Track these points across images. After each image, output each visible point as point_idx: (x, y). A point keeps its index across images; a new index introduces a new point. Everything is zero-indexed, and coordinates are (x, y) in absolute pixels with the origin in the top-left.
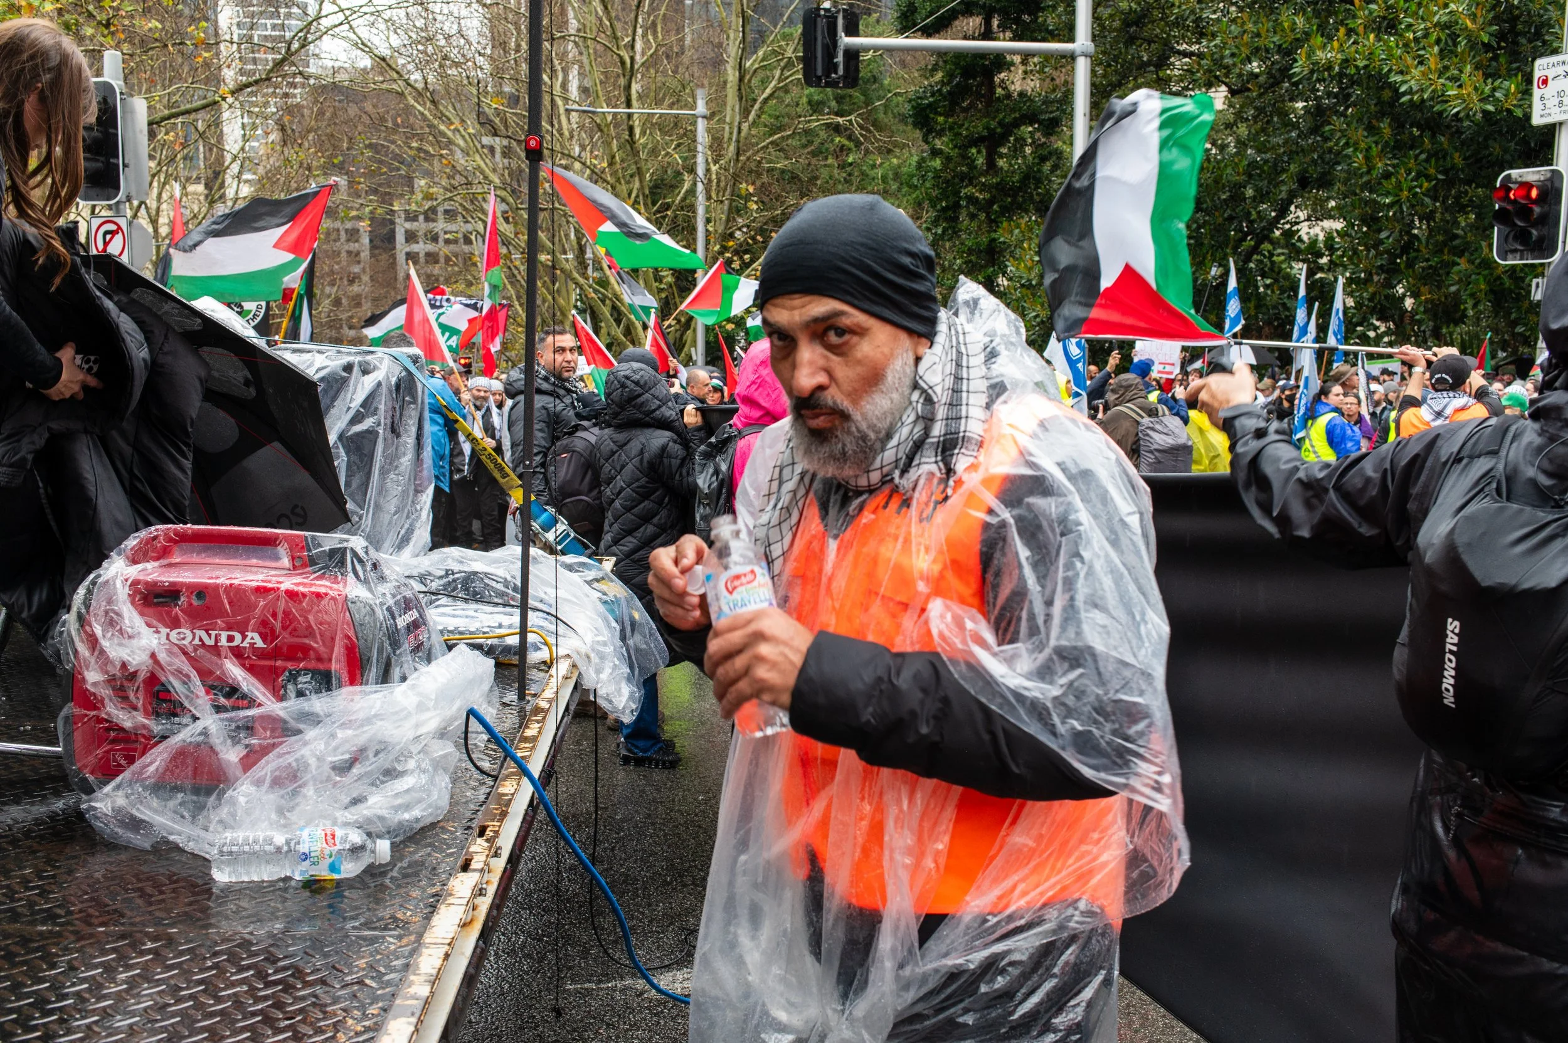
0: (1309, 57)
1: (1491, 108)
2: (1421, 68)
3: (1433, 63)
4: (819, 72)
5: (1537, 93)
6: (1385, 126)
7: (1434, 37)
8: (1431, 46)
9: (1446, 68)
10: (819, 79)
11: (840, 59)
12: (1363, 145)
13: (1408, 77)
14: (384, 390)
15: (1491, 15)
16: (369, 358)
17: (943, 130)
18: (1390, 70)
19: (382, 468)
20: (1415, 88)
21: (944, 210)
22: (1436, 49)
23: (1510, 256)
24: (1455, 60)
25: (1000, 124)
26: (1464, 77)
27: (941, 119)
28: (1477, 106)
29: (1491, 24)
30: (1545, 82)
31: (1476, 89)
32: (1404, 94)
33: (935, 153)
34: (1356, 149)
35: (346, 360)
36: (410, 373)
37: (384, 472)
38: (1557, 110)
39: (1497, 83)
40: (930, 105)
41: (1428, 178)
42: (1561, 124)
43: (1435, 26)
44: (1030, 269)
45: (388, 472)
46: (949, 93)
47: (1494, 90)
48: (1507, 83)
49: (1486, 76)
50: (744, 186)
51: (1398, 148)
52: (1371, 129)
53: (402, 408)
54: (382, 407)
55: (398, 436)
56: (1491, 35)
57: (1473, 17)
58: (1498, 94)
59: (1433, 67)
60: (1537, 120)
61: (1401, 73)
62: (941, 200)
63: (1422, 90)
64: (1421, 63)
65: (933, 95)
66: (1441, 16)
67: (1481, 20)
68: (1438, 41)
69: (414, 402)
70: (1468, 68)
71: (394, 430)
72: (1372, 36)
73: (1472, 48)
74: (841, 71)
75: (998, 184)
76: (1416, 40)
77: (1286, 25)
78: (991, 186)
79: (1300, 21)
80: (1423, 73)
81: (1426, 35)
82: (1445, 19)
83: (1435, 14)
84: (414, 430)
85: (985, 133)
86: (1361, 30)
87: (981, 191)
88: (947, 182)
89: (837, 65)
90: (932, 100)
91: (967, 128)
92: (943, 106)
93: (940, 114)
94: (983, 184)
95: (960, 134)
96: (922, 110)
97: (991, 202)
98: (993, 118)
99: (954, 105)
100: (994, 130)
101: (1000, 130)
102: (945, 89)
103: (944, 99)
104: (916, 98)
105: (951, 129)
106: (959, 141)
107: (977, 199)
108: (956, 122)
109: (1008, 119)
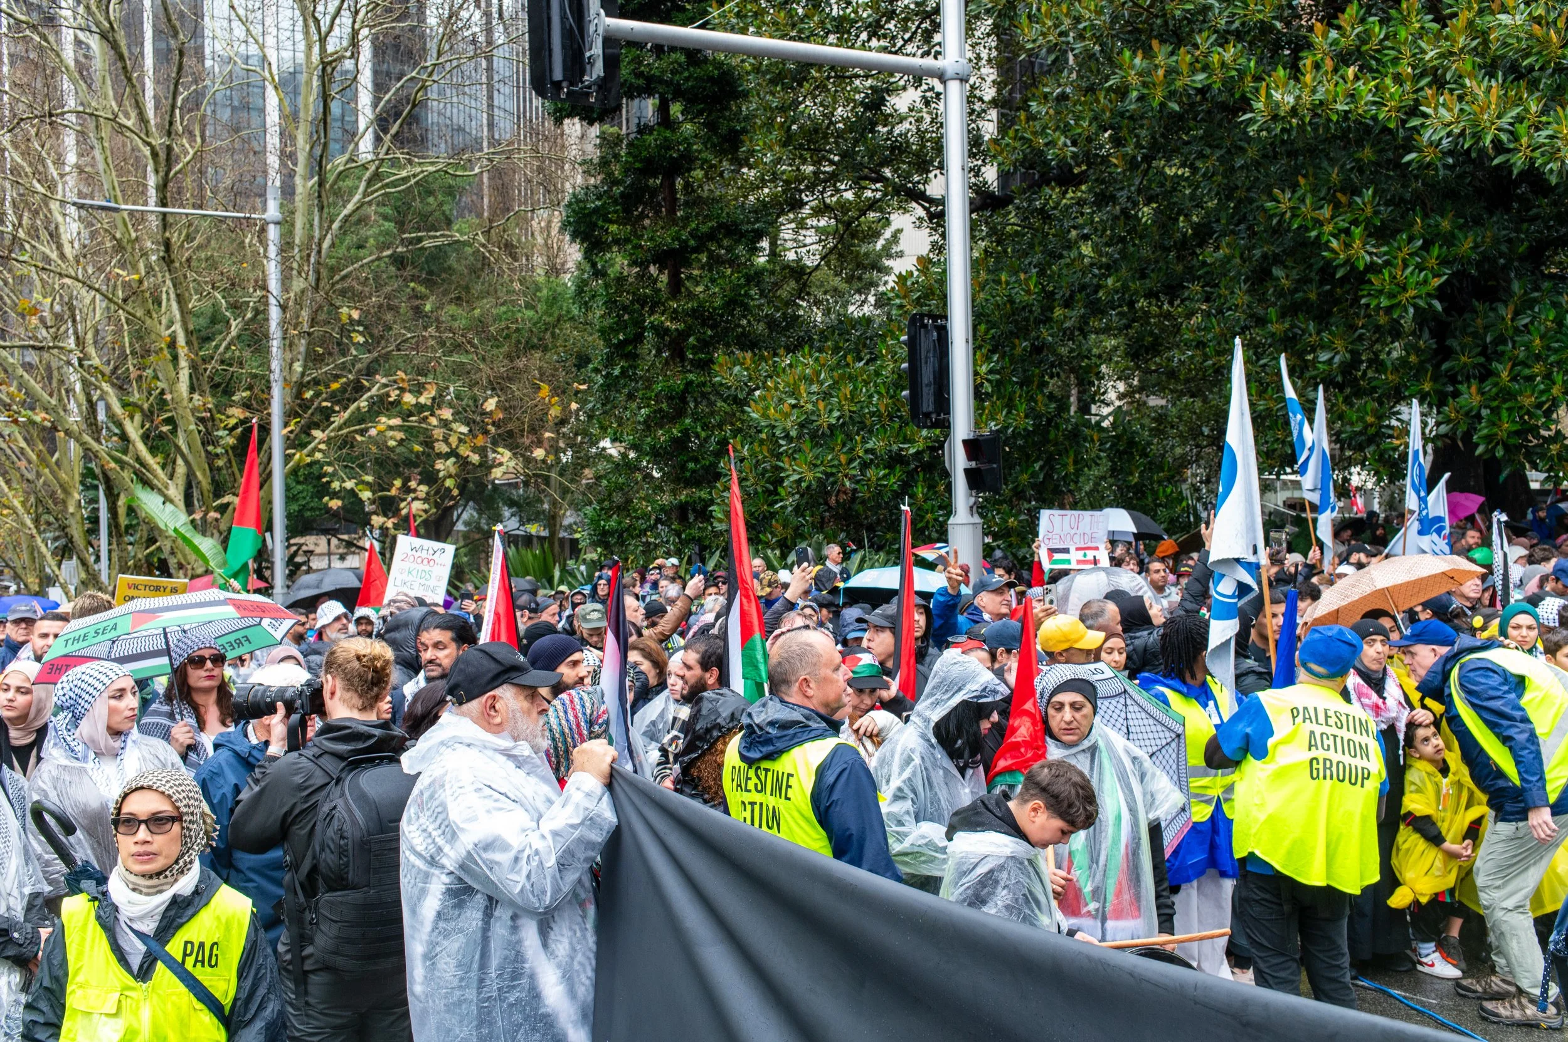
4: (558, 75)
10: (557, 86)
11: (596, 49)
17: (616, 241)
21: (622, 344)
27: (613, 228)
40: (596, 210)
46: (622, 194)
50: (344, 310)
62: (617, 332)
74: (598, 71)
75: (693, 311)
78: (686, 313)
85: (676, 245)
87: (672, 320)
88: (625, 308)
89: (591, 62)
90: (598, 203)
91: (651, 239)
92: (616, 212)
93: (611, 222)
94: (675, 311)
95: (641, 247)
96: (585, 215)
97: (683, 335)
98: (684, 227)
99: (627, 210)
100: (686, 241)
101: (692, 243)
102: (617, 190)
103: (615, 202)
104: (578, 201)
105: (627, 240)
106: (640, 255)
107: (667, 329)
108: (634, 232)
109: (704, 229)
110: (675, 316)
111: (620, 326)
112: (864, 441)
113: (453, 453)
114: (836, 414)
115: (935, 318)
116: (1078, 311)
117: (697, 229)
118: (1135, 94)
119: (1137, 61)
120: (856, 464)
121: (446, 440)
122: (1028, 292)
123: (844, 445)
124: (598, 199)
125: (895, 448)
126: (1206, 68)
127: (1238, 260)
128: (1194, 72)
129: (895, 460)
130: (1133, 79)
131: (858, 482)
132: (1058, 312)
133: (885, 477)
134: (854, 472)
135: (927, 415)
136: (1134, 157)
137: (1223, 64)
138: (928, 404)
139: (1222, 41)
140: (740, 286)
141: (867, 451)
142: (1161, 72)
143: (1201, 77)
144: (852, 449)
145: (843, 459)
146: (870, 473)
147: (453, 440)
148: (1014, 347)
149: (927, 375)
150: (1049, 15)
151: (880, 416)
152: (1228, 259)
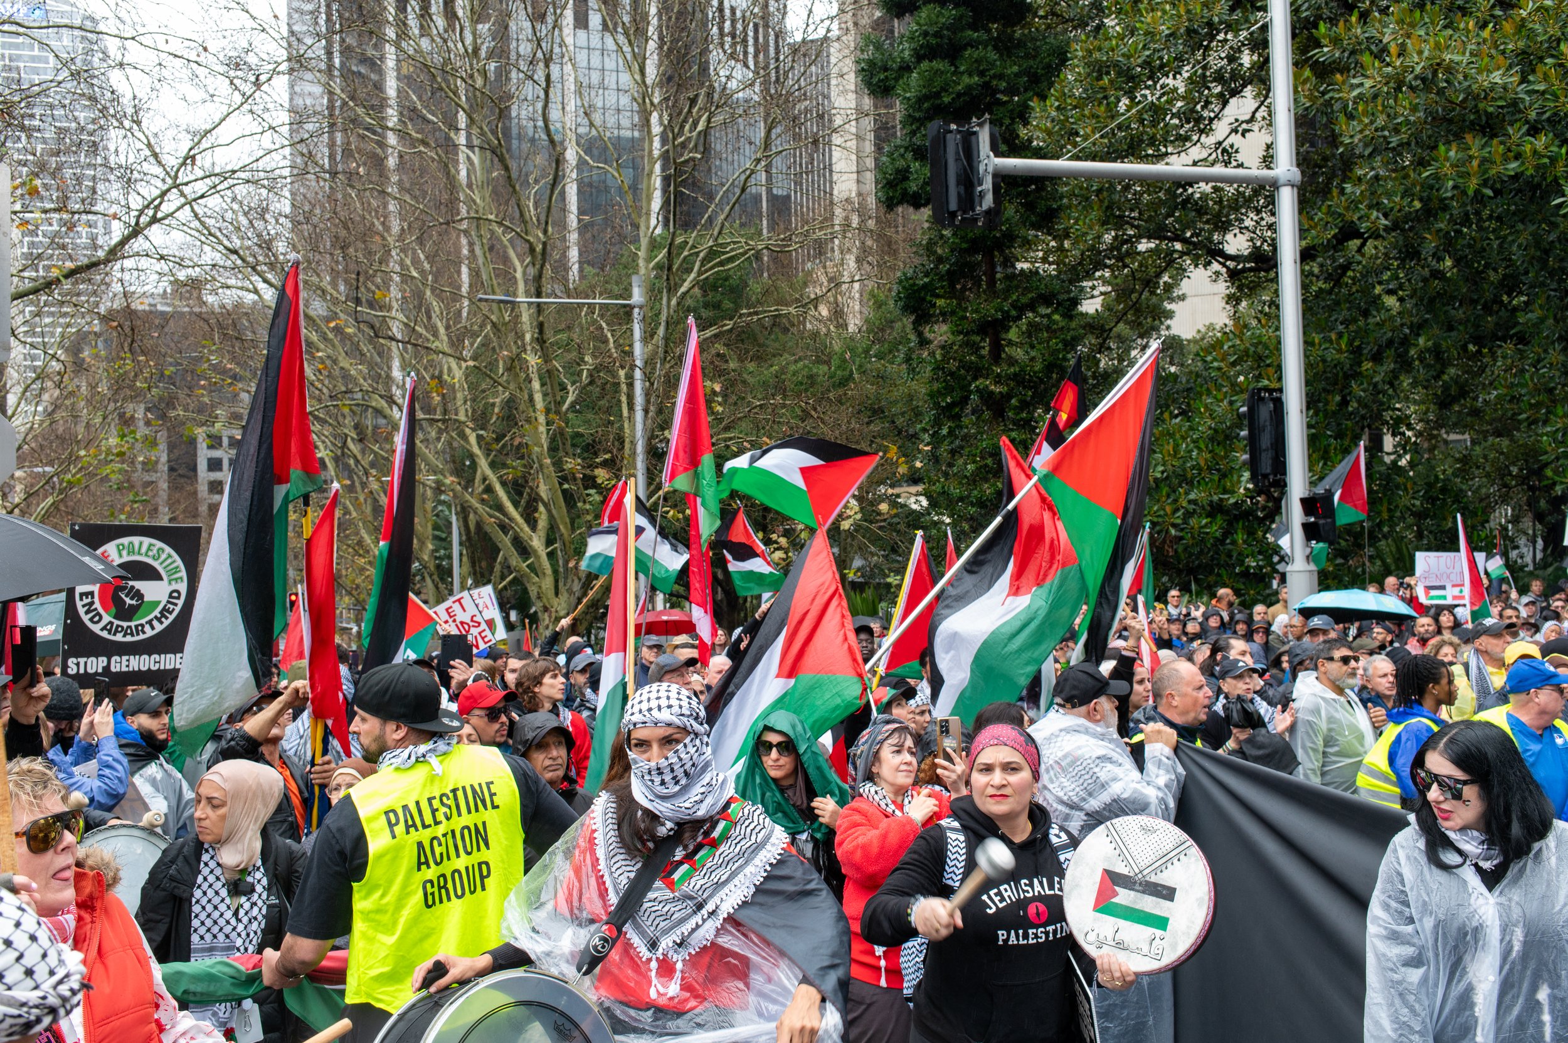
10: (953, 215)
11: (988, 184)
17: (944, 314)
21: (949, 407)
27: (940, 302)
46: (948, 271)
50: (708, 384)
62: (945, 396)
78: (1008, 377)
87: (996, 383)
88: (952, 374)
89: (982, 195)
90: (926, 280)
91: (977, 311)
92: (942, 287)
93: (938, 296)
94: (998, 375)
95: (966, 318)
96: (915, 292)
97: (1008, 396)
98: (1005, 299)
99: (952, 286)
100: (1008, 312)
101: (1014, 313)
102: (944, 268)
103: (941, 279)
104: (907, 279)
105: (953, 313)
106: (966, 326)
107: (992, 393)
108: (959, 305)
109: (1024, 300)
110: (998, 379)
111: (949, 390)
112: (1187, 493)
114: (1161, 468)
115: (1271, 391)
116: (1389, 365)
117: (1018, 300)
118: (1451, 183)
119: (1452, 154)
120: (1180, 513)
122: (1340, 351)
123: (1168, 496)
124: (927, 275)
125: (1215, 498)
126: (1517, 157)
127: (1551, 321)
128: (1506, 160)
129: (1215, 510)
130: (1447, 169)
131: (1182, 530)
132: (1367, 365)
133: (1206, 526)
134: (1179, 521)
135: (1265, 476)
136: (1448, 233)
137: (1535, 152)
138: (1265, 466)
139: (1534, 130)
140: (1058, 351)
141: (1190, 502)
142: (1475, 163)
143: (1514, 165)
144: (1176, 501)
145: (1168, 509)
146: (1193, 522)
148: (1327, 403)
149: (1266, 440)
150: (1365, 113)
151: (1200, 470)
152: (1542, 320)
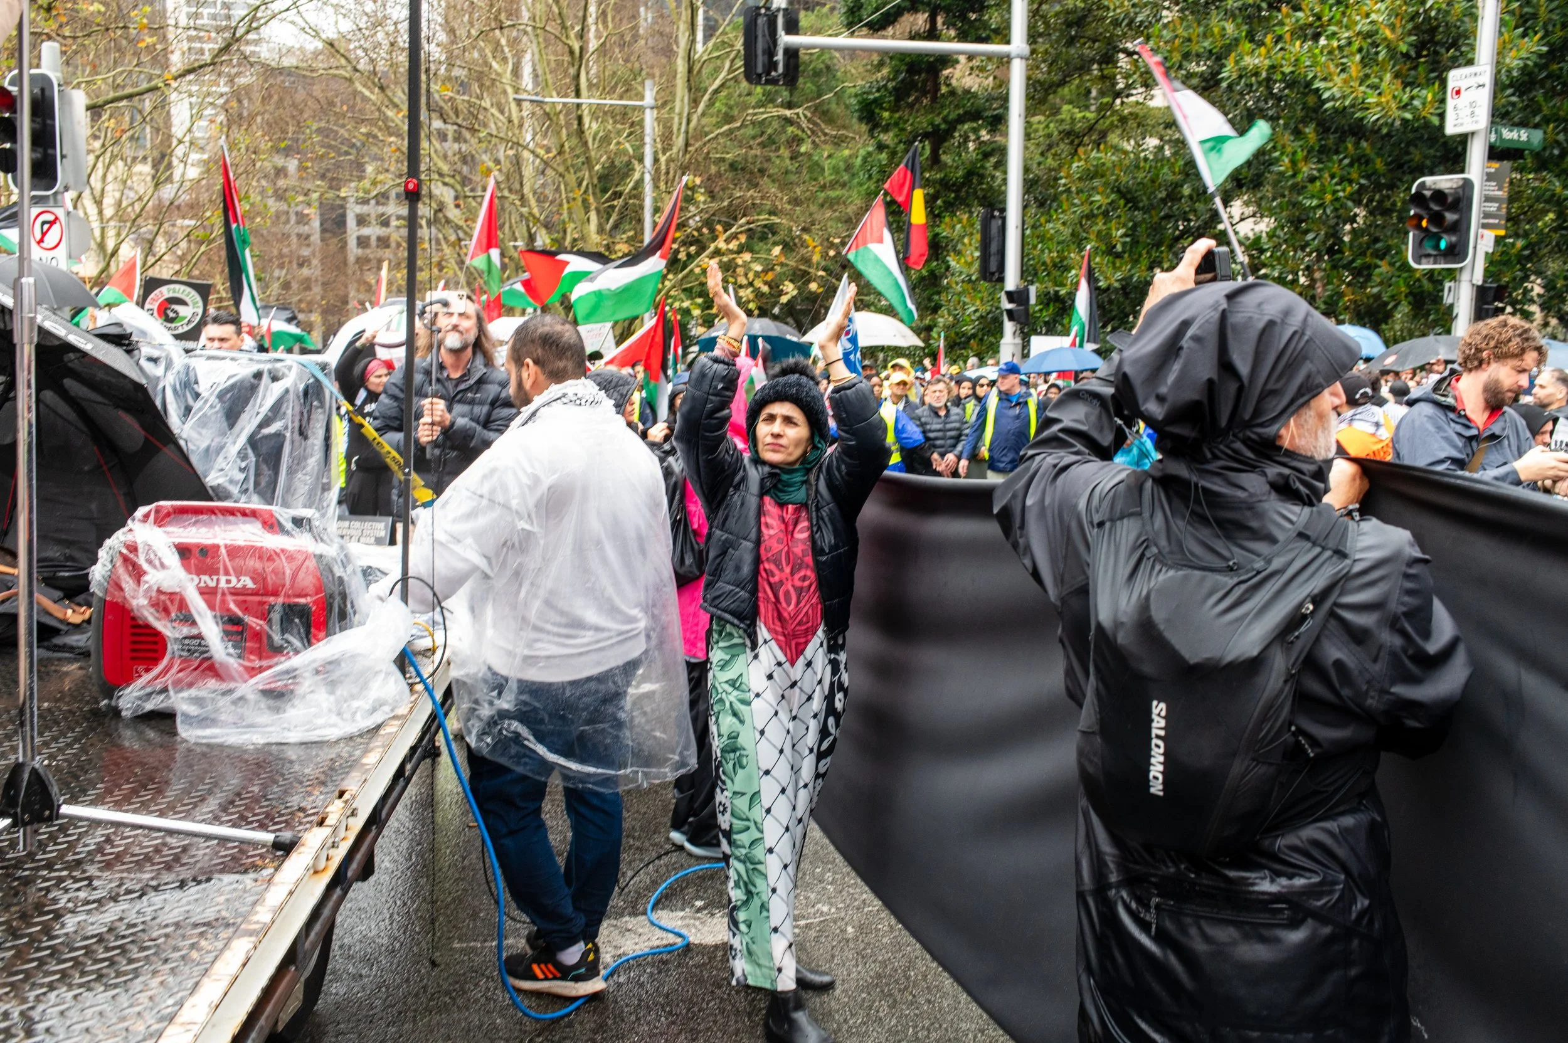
0: (1237, 62)
1: (1408, 116)
2: (1343, 76)
3: (1354, 70)
4: (760, 70)
5: (1451, 103)
6: (1309, 130)
7: (1355, 46)
8: (1353, 54)
9: (1367, 76)
10: (759, 76)
11: (780, 57)
12: (1289, 150)
13: (1330, 84)
14: (291, 396)
15: (1410, 26)
16: (278, 365)
17: (888, 125)
18: (1315, 77)
19: (289, 468)
20: (1338, 95)
22: (1358, 57)
23: (1424, 260)
24: (1375, 68)
25: (945, 120)
26: (1384, 85)
27: (886, 114)
28: (1395, 113)
29: (1410, 34)
30: (1458, 92)
31: (1394, 97)
32: (1328, 100)
33: (881, 147)
34: (1282, 154)
35: (255, 368)
36: (317, 380)
37: (291, 472)
38: (1469, 120)
39: (1415, 91)
40: (875, 100)
41: (1350, 182)
42: (1473, 133)
43: (1358, 34)
44: (970, 265)
45: (296, 471)
46: (894, 88)
47: (1412, 98)
48: (1424, 92)
49: (1406, 85)
50: (691, 177)
51: (1323, 153)
52: (1297, 133)
53: (310, 412)
54: (289, 412)
55: (306, 438)
56: (1411, 45)
57: (1392, 27)
58: (1416, 103)
59: (1354, 74)
60: (1450, 129)
61: (1325, 79)
63: (1344, 97)
64: (1343, 70)
65: (878, 90)
66: (1363, 25)
67: (1399, 31)
68: (1360, 50)
69: (322, 406)
70: (1388, 77)
71: (303, 433)
72: (1298, 43)
73: (1391, 58)
74: (781, 69)
75: (942, 180)
76: (1340, 48)
77: (1216, 30)
78: (935, 182)
79: (1230, 27)
80: (1345, 81)
81: (1350, 44)
82: (1366, 28)
83: (1356, 23)
84: (321, 433)
85: (930, 129)
86: (1287, 37)
89: (777, 63)
90: (877, 95)
92: (889, 102)
93: (886, 110)
95: (905, 129)
96: (868, 104)
99: (899, 100)
102: (891, 85)
103: (890, 94)
104: (864, 93)
105: (896, 125)
106: (904, 136)
108: (901, 117)
113: (751, 284)
121: (746, 275)
135: (993, 274)
138: (993, 267)
147: (751, 276)
149: (994, 248)
